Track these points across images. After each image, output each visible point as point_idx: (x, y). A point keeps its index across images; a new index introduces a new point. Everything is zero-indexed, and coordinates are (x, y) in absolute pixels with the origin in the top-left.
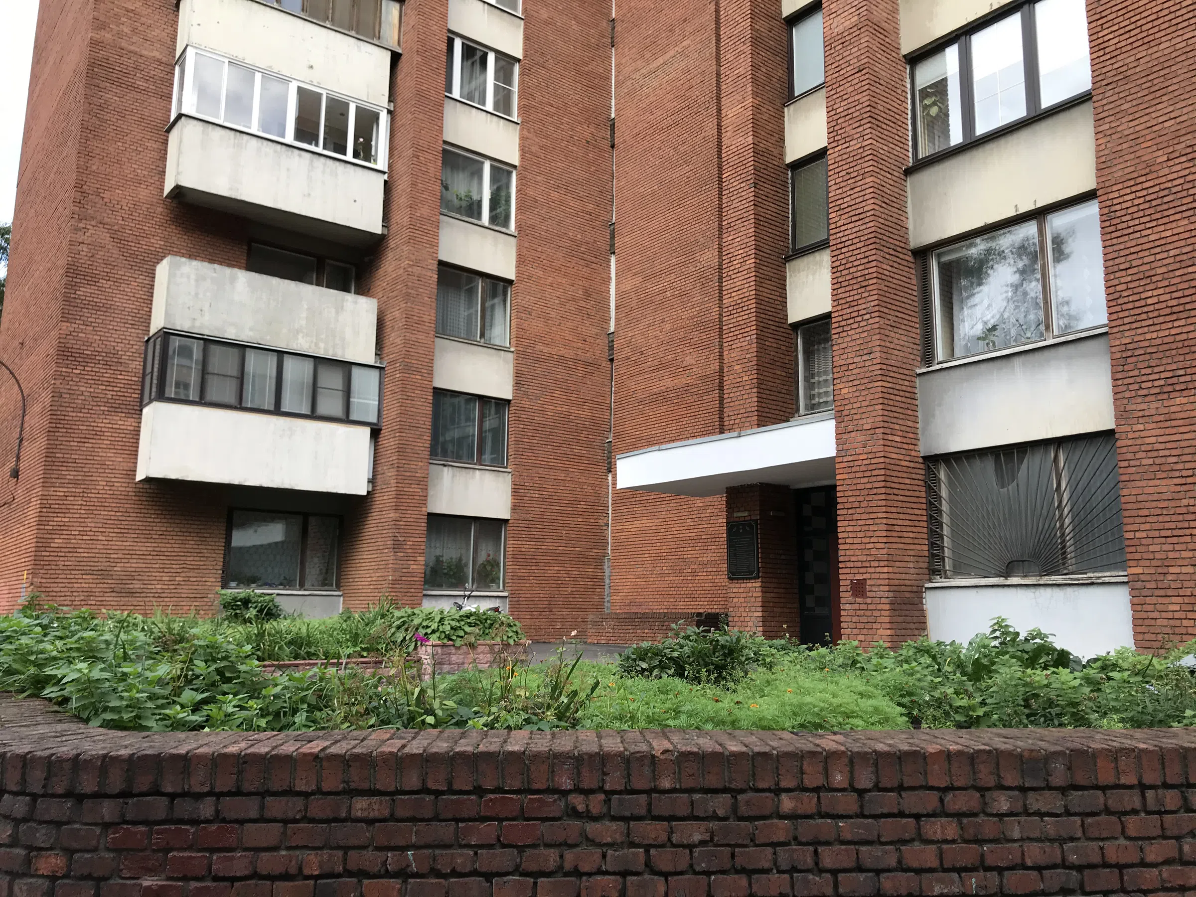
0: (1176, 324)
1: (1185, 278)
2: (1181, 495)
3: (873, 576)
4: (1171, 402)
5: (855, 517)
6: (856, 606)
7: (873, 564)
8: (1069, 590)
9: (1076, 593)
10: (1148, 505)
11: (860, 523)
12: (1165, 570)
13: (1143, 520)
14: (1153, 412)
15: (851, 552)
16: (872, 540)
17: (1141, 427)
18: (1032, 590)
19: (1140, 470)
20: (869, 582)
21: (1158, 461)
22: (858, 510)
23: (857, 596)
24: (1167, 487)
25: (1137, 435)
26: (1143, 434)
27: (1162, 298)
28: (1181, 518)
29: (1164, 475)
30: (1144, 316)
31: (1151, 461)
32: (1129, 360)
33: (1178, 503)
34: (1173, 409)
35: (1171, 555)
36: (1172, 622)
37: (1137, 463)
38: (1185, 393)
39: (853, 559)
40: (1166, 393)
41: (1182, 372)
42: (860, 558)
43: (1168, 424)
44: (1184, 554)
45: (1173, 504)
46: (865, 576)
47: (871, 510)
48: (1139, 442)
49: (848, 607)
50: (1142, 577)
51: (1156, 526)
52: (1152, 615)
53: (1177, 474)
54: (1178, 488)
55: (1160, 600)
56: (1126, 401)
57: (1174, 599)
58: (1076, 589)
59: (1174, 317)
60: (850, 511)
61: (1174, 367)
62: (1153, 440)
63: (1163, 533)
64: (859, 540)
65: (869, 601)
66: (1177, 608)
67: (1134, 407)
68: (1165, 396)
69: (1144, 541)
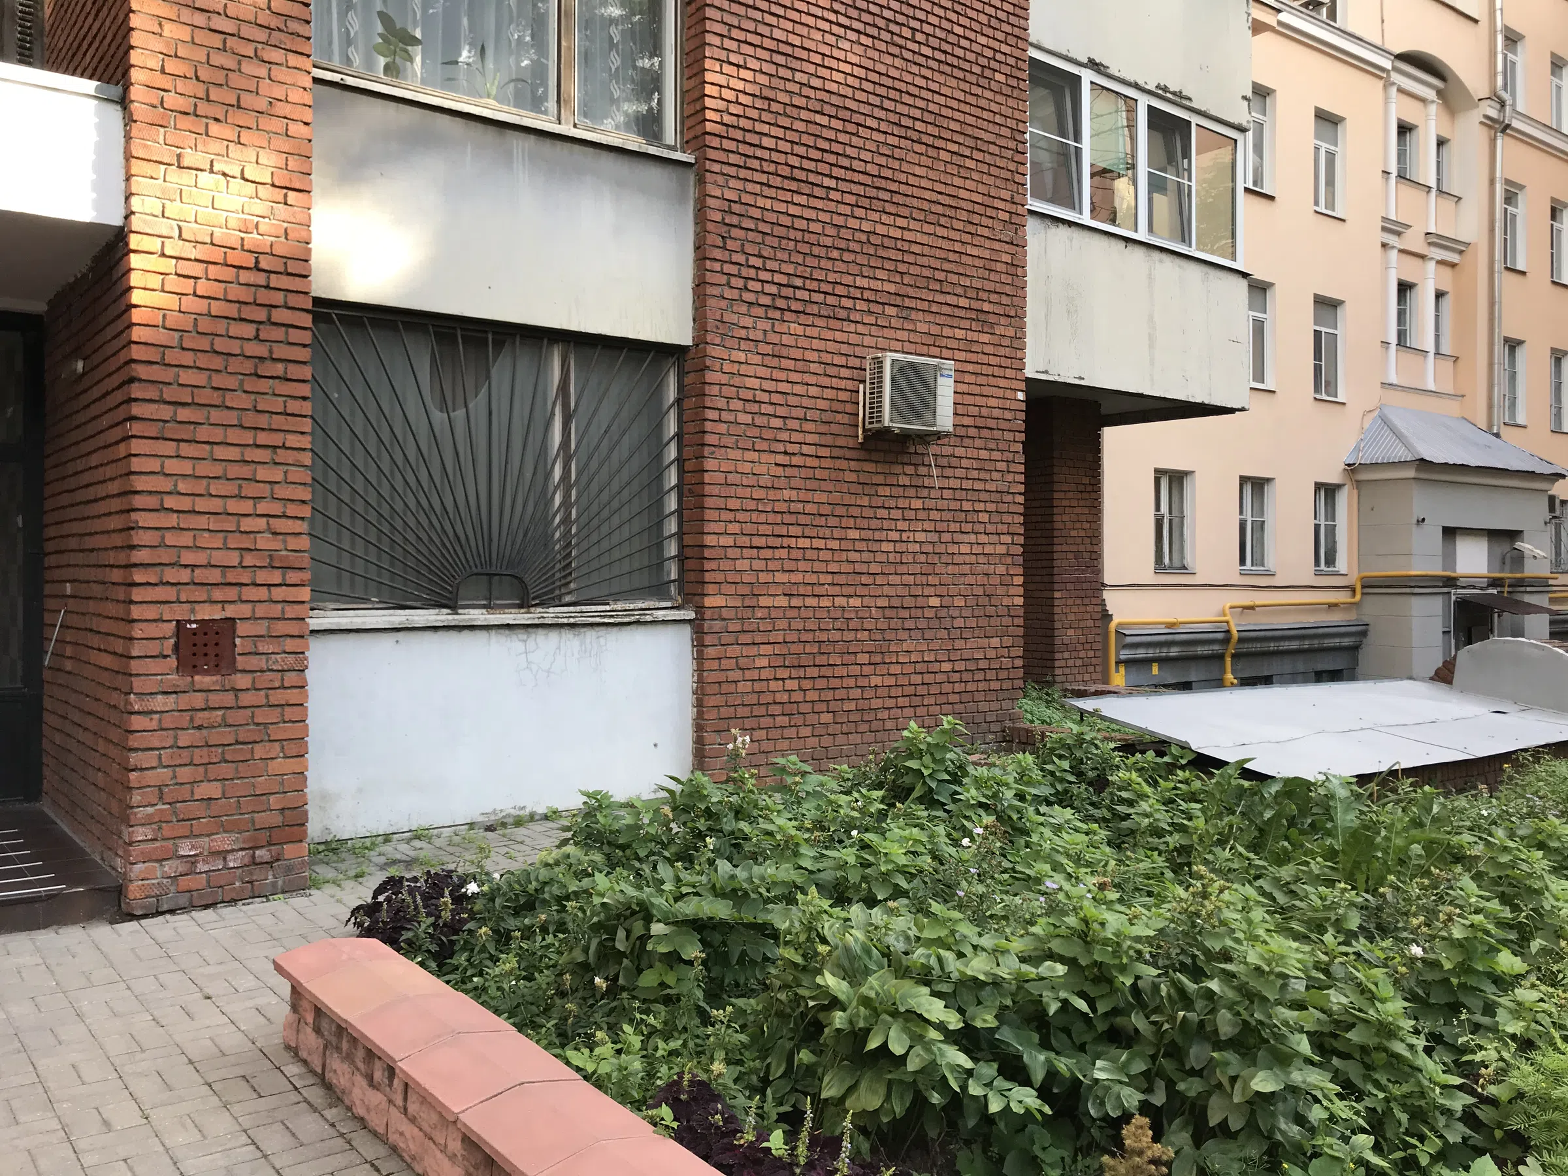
0: (797, 199)
1: (812, 129)
2: (782, 483)
3: (261, 610)
4: (783, 328)
5: (203, 433)
6: (198, 700)
7: (262, 577)
8: (590, 634)
9: (602, 640)
10: (740, 492)
11: (221, 452)
12: (753, 602)
13: (730, 516)
14: (759, 336)
15: (186, 539)
16: (262, 508)
17: (741, 356)
18: (522, 634)
19: (734, 430)
20: (242, 628)
21: (759, 421)
22: (216, 415)
23: (195, 669)
24: (766, 465)
25: (735, 368)
26: (744, 369)
27: (783, 146)
28: (778, 518)
29: (764, 446)
30: (755, 164)
31: (747, 419)
32: (735, 232)
33: (779, 495)
34: (786, 339)
35: (763, 577)
36: (758, 686)
37: (730, 417)
38: (803, 319)
39: (188, 558)
40: (778, 308)
41: (798, 282)
42: (219, 557)
43: (775, 362)
44: (780, 577)
45: (772, 495)
46: (230, 612)
47: (263, 421)
48: (737, 381)
49: (159, 703)
50: (725, 613)
51: (748, 528)
52: (733, 675)
53: (780, 447)
54: (780, 471)
55: (747, 651)
56: (724, 304)
57: (764, 649)
58: (602, 631)
59: (794, 186)
60: (184, 414)
61: (790, 269)
62: (755, 383)
63: (757, 541)
64: (215, 505)
65: (242, 681)
66: (764, 662)
67: (734, 318)
68: (777, 314)
69: (731, 553)
